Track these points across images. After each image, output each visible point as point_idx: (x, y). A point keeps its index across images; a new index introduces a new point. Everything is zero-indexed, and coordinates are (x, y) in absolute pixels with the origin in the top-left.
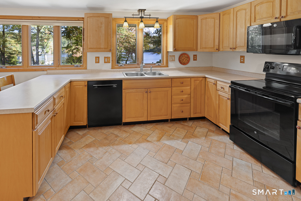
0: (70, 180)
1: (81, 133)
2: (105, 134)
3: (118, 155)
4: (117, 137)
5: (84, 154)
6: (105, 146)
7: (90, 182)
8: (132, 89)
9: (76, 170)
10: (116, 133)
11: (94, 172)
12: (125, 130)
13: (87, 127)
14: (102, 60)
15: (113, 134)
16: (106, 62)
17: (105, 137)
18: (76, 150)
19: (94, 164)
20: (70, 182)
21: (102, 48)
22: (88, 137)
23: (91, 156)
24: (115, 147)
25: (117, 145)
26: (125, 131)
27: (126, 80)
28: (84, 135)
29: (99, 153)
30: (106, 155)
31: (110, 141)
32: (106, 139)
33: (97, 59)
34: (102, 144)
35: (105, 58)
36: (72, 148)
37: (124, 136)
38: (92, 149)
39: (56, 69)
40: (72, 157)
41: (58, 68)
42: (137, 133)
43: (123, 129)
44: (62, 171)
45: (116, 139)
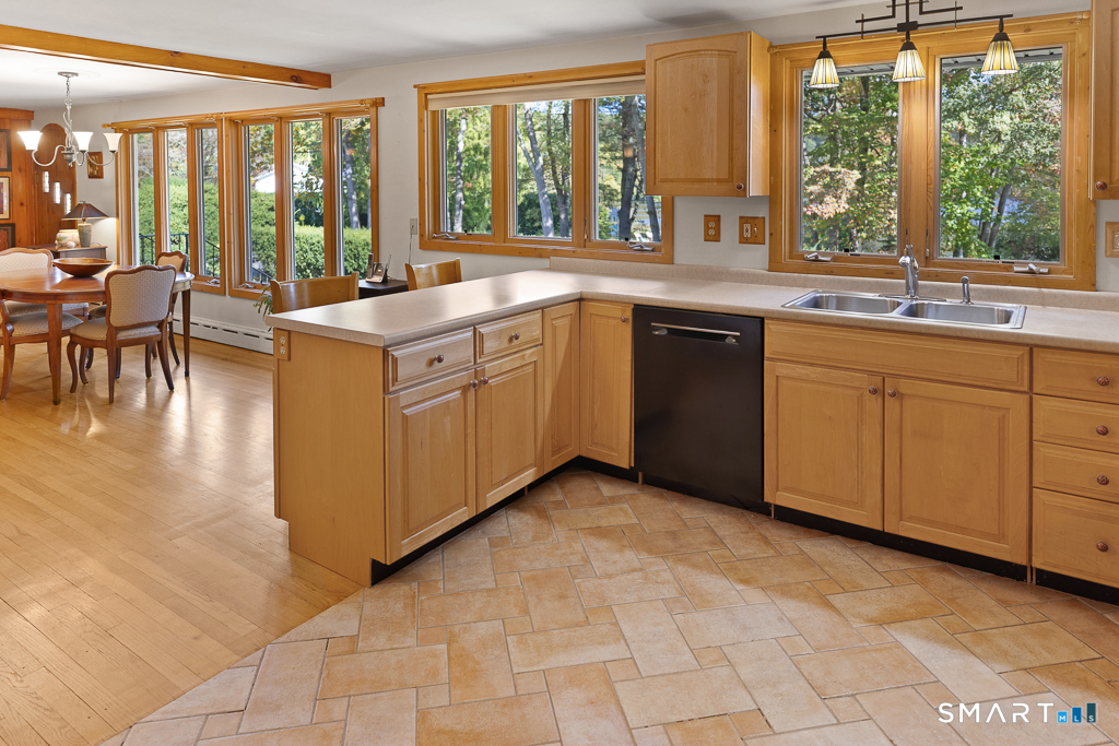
0: (493, 585)
1: (608, 489)
2: (682, 520)
3: (669, 592)
4: (715, 544)
5: (571, 547)
6: (650, 551)
7: (532, 614)
8: (805, 363)
9: (522, 573)
10: (720, 534)
11: (561, 597)
12: (768, 534)
13: (640, 482)
14: (729, 229)
15: (713, 531)
16: (747, 239)
17: (674, 529)
18: (558, 528)
19: (576, 581)
20: (488, 590)
21: (708, 180)
22: (621, 509)
23: (587, 561)
24: (681, 569)
25: (695, 566)
26: (766, 541)
27: (778, 319)
28: (613, 500)
29: (615, 562)
30: (629, 577)
31: (681, 546)
32: (673, 535)
33: (712, 224)
34: (645, 543)
35: (743, 220)
36: (553, 518)
37: (743, 552)
38: (602, 544)
39: (573, 254)
40: (536, 538)
41: (579, 250)
42: (809, 562)
43: (763, 532)
44: (489, 558)
45: (707, 548)
